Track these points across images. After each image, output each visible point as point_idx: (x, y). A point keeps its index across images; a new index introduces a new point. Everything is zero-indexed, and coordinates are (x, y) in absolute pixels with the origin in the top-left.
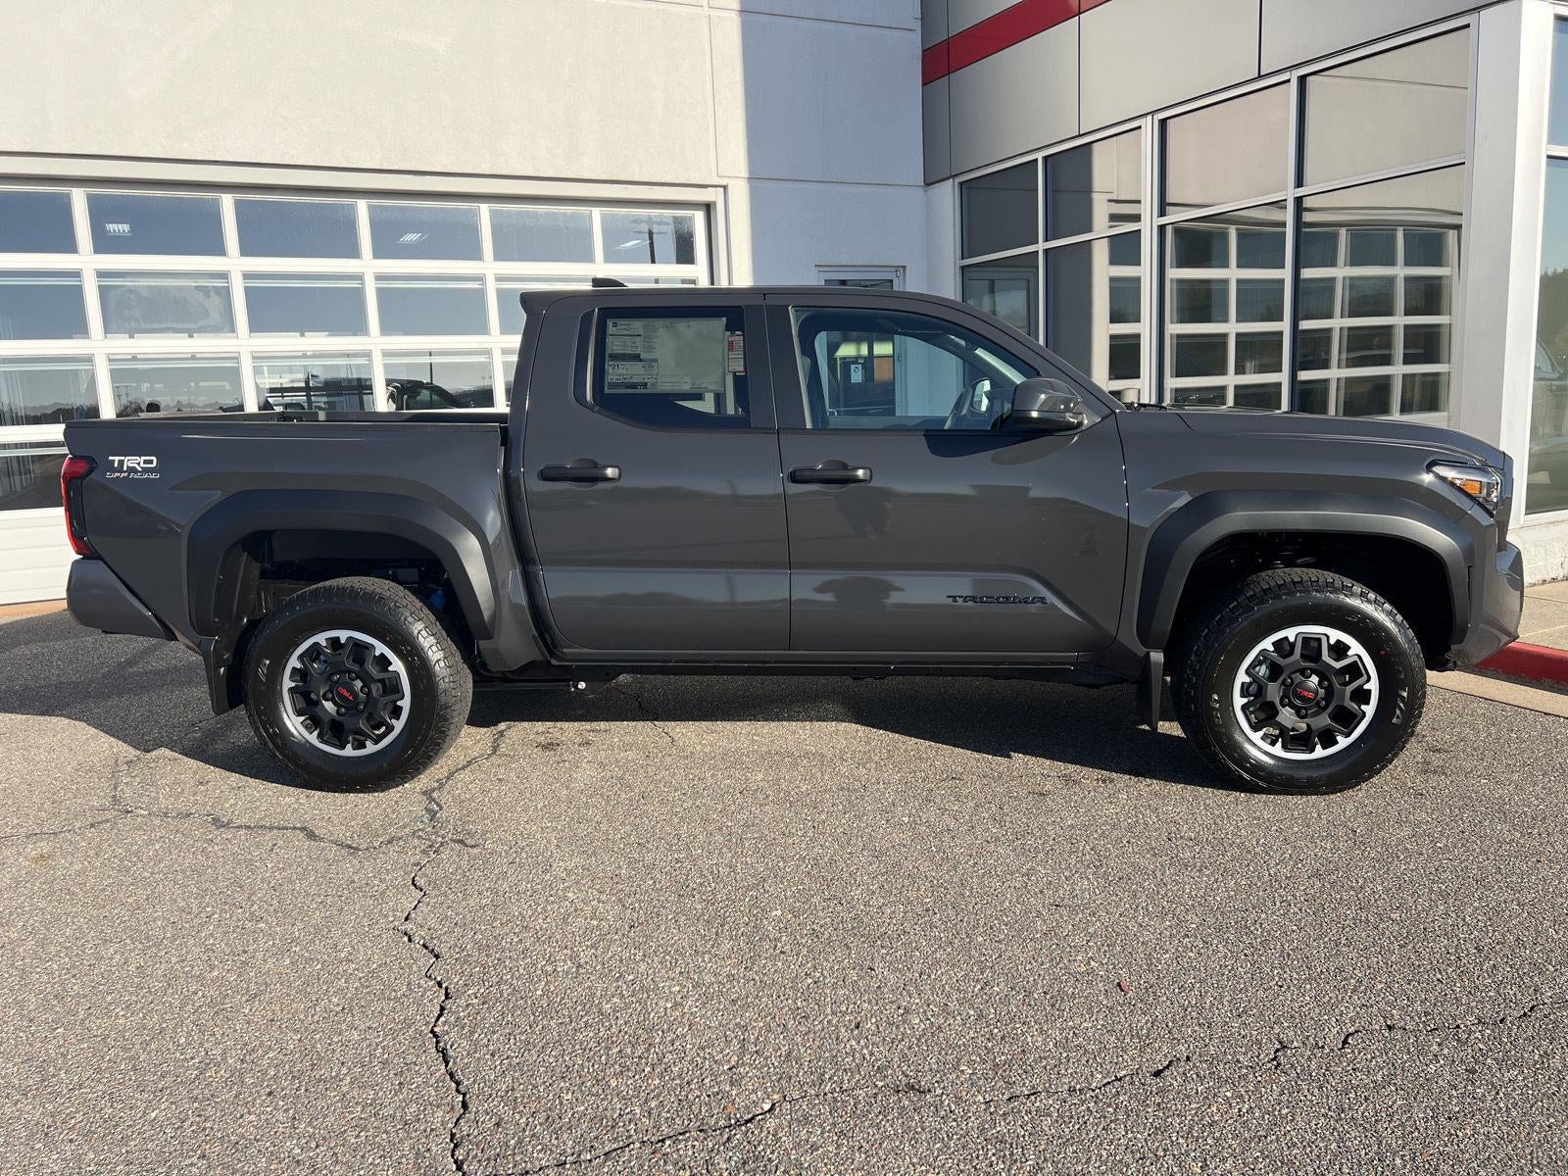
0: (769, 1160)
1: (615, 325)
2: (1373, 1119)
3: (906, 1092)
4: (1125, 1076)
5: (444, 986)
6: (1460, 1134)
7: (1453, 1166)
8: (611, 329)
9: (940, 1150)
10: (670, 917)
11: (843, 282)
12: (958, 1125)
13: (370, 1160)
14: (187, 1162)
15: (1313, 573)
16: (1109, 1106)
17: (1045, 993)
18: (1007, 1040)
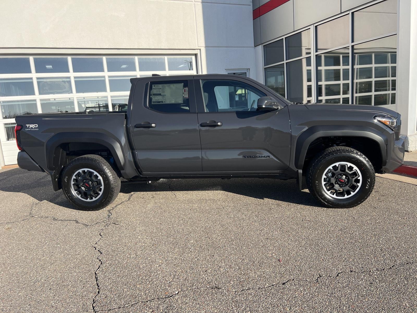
0: (174, 307)
1: (154, 86)
2: (340, 296)
3: (215, 289)
4: (275, 284)
5: (101, 261)
6: (364, 301)
7: (360, 309)
8: (153, 87)
9: (220, 304)
10: (164, 243)
11: (234, 74)
12: (226, 298)
13: (71, 306)
14: (26, 306)
15: (343, 148)
16: (268, 292)
17: (258, 262)
18: (245, 275)
